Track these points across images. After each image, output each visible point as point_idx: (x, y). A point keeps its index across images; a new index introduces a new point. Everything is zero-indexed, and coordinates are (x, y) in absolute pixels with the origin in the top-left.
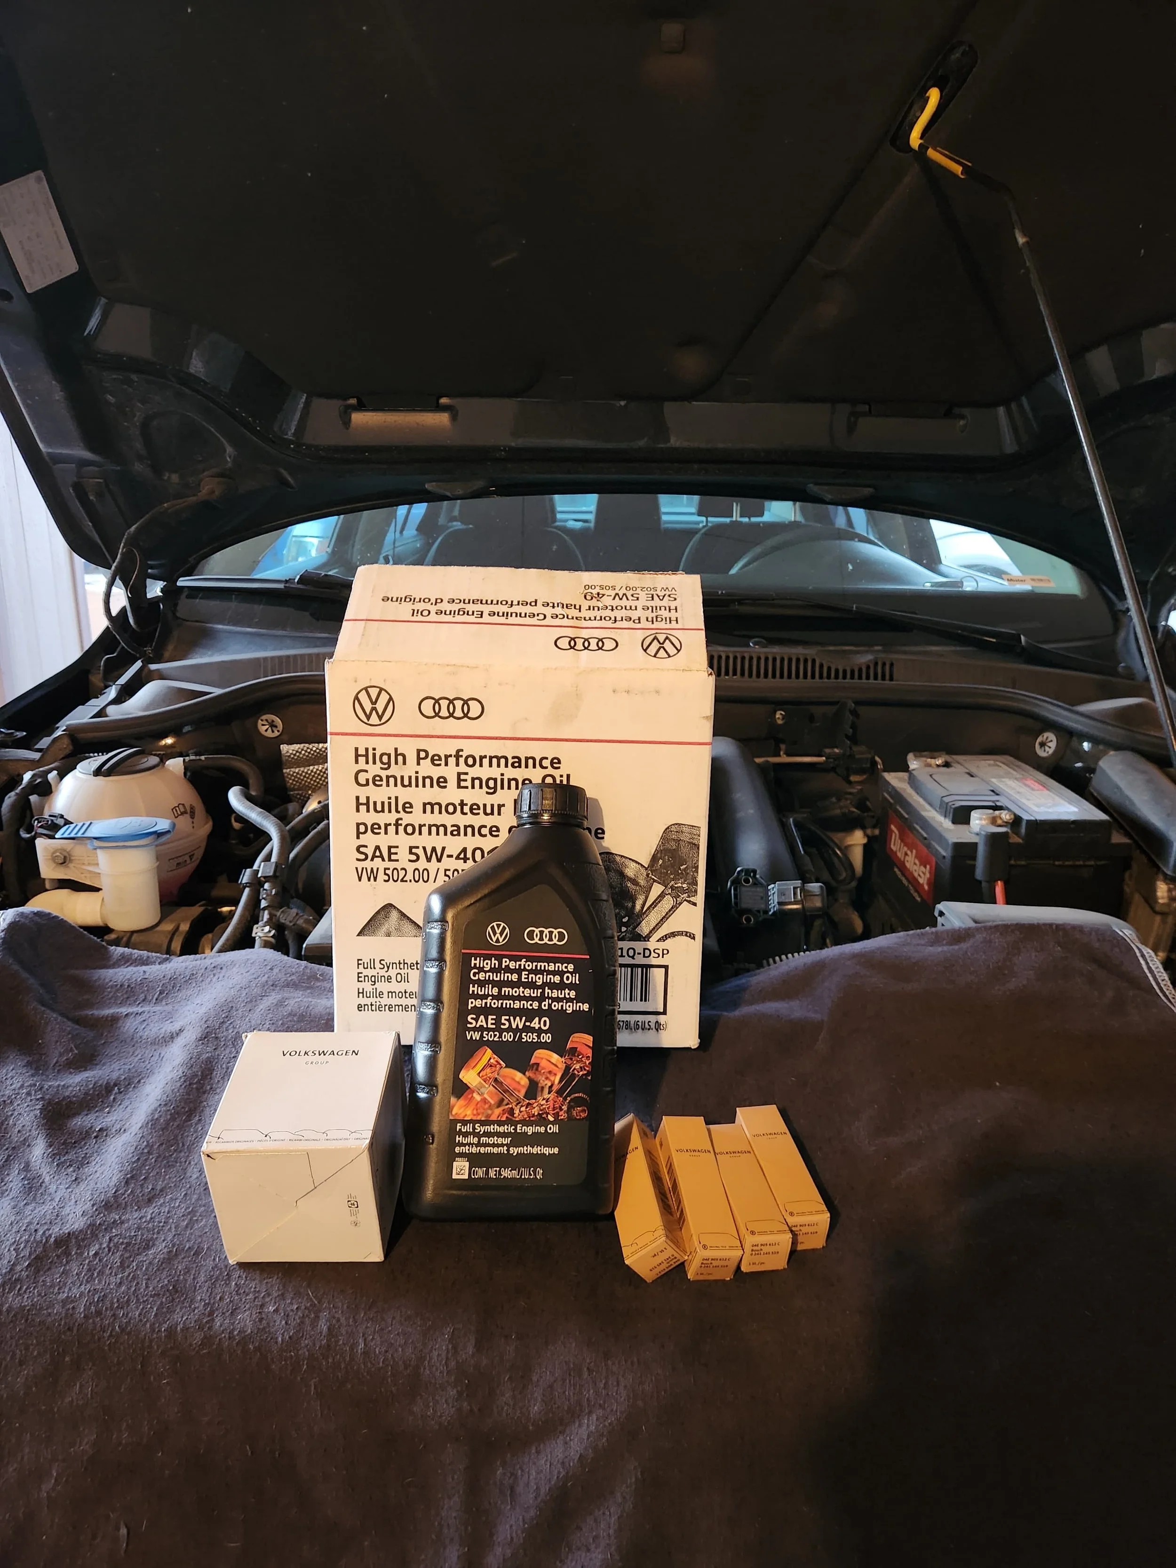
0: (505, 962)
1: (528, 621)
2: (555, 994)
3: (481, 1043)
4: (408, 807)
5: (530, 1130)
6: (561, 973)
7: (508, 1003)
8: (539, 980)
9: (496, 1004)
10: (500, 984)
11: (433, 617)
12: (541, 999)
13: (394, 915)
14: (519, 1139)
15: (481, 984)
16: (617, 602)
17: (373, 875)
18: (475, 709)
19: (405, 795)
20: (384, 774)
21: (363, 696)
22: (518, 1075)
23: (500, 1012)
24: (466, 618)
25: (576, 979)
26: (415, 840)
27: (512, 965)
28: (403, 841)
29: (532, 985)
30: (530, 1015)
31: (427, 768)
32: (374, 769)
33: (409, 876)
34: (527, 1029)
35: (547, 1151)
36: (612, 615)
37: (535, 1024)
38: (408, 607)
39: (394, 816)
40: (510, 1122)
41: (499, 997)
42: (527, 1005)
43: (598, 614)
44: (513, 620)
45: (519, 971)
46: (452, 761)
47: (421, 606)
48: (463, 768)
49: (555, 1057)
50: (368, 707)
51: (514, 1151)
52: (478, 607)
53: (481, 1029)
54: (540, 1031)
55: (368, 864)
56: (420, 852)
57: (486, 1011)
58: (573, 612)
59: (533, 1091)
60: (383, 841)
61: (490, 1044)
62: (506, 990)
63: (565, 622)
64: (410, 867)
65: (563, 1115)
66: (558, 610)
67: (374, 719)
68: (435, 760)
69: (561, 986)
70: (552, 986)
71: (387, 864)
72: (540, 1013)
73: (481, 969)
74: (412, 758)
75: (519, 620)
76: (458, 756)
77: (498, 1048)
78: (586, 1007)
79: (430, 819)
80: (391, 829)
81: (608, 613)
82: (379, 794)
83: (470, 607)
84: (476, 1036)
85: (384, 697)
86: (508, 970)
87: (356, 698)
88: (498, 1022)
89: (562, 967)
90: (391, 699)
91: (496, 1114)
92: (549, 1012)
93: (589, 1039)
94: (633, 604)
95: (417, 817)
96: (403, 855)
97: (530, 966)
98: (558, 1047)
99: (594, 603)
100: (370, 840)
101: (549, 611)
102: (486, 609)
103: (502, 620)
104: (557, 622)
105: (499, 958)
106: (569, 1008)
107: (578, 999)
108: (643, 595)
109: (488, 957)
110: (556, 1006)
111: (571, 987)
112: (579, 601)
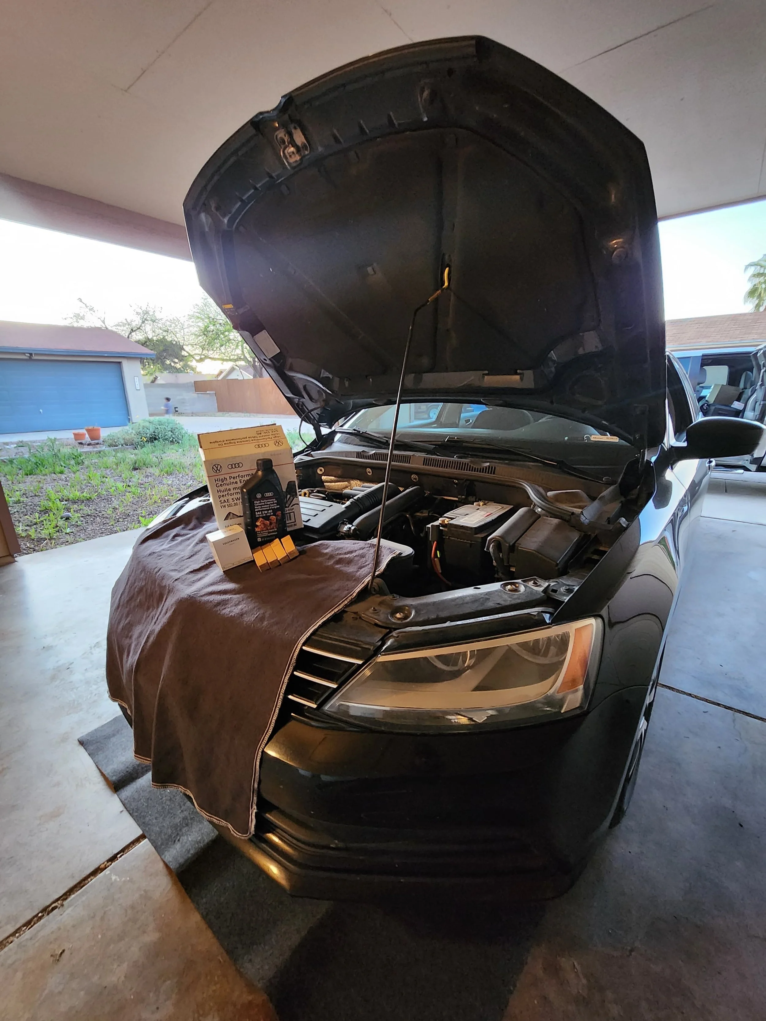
0: (261, 501)
1: (246, 442)
2: (273, 505)
3: (259, 517)
4: (230, 490)
5: (271, 531)
6: (273, 501)
7: (263, 509)
8: (269, 503)
9: (261, 509)
10: (261, 506)
11: (224, 445)
12: (270, 507)
13: (231, 514)
14: (269, 533)
15: (257, 506)
16: (265, 434)
17: (225, 506)
18: (241, 465)
19: (228, 487)
20: (222, 483)
21: (214, 467)
22: (267, 522)
23: (262, 511)
24: (232, 444)
25: (276, 502)
26: (233, 497)
27: (263, 501)
28: (230, 498)
29: (268, 505)
30: (268, 510)
31: (232, 480)
32: (220, 483)
33: (233, 505)
34: (268, 513)
35: (275, 533)
36: (265, 437)
37: (269, 512)
38: (217, 444)
39: (227, 493)
40: (267, 530)
41: (261, 508)
42: (267, 508)
43: (262, 438)
44: (243, 443)
45: (264, 502)
46: (238, 477)
47: (220, 443)
48: (240, 478)
49: (274, 517)
50: (216, 470)
51: (269, 535)
52: (234, 441)
53: (259, 515)
54: (270, 513)
55: (223, 504)
56: (234, 499)
57: (259, 511)
58: (256, 439)
59: (271, 524)
60: (225, 498)
61: (261, 517)
62: (262, 507)
63: (255, 441)
64: (233, 503)
65: (277, 527)
66: (253, 439)
67: (218, 471)
68: (234, 478)
69: (273, 504)
70: (272, 504)
71: (227, 503)
72: (270, 509)
73: (257, 503)
74: (228, 479)
75: (244, 443)
76: (239, 476)
77: (262, 517)
78: (279, 506)
79: (235, 491)
80: (227, 495)
81: (264, 437)
82: (222, 488)
83: (232, 441)
84: (258, 516)
85: (219, 466)
86: (262, 502)
87: (213, 468)
88: (262, 513)
89: (273, 500)
90: (221, 466)
91: (264, 529)
92: (272, 509)
93: (280, 512)
94: (269, 434)
95: (232, 491)
96: (231, 500)
97: (267, 501)
98: (274, 515)
99: (260, 435)
100: (222, 499)
101: (251, 439)
102: (236, 441)
103: (241, 443)
104: (253, 441)
105: (260, 501)
106: (276, 507)
107: (277, 505)
108: (270, 431)
109: (258, 501)
110: (273, 508)
111: (275, 503)
112: (256, 435)
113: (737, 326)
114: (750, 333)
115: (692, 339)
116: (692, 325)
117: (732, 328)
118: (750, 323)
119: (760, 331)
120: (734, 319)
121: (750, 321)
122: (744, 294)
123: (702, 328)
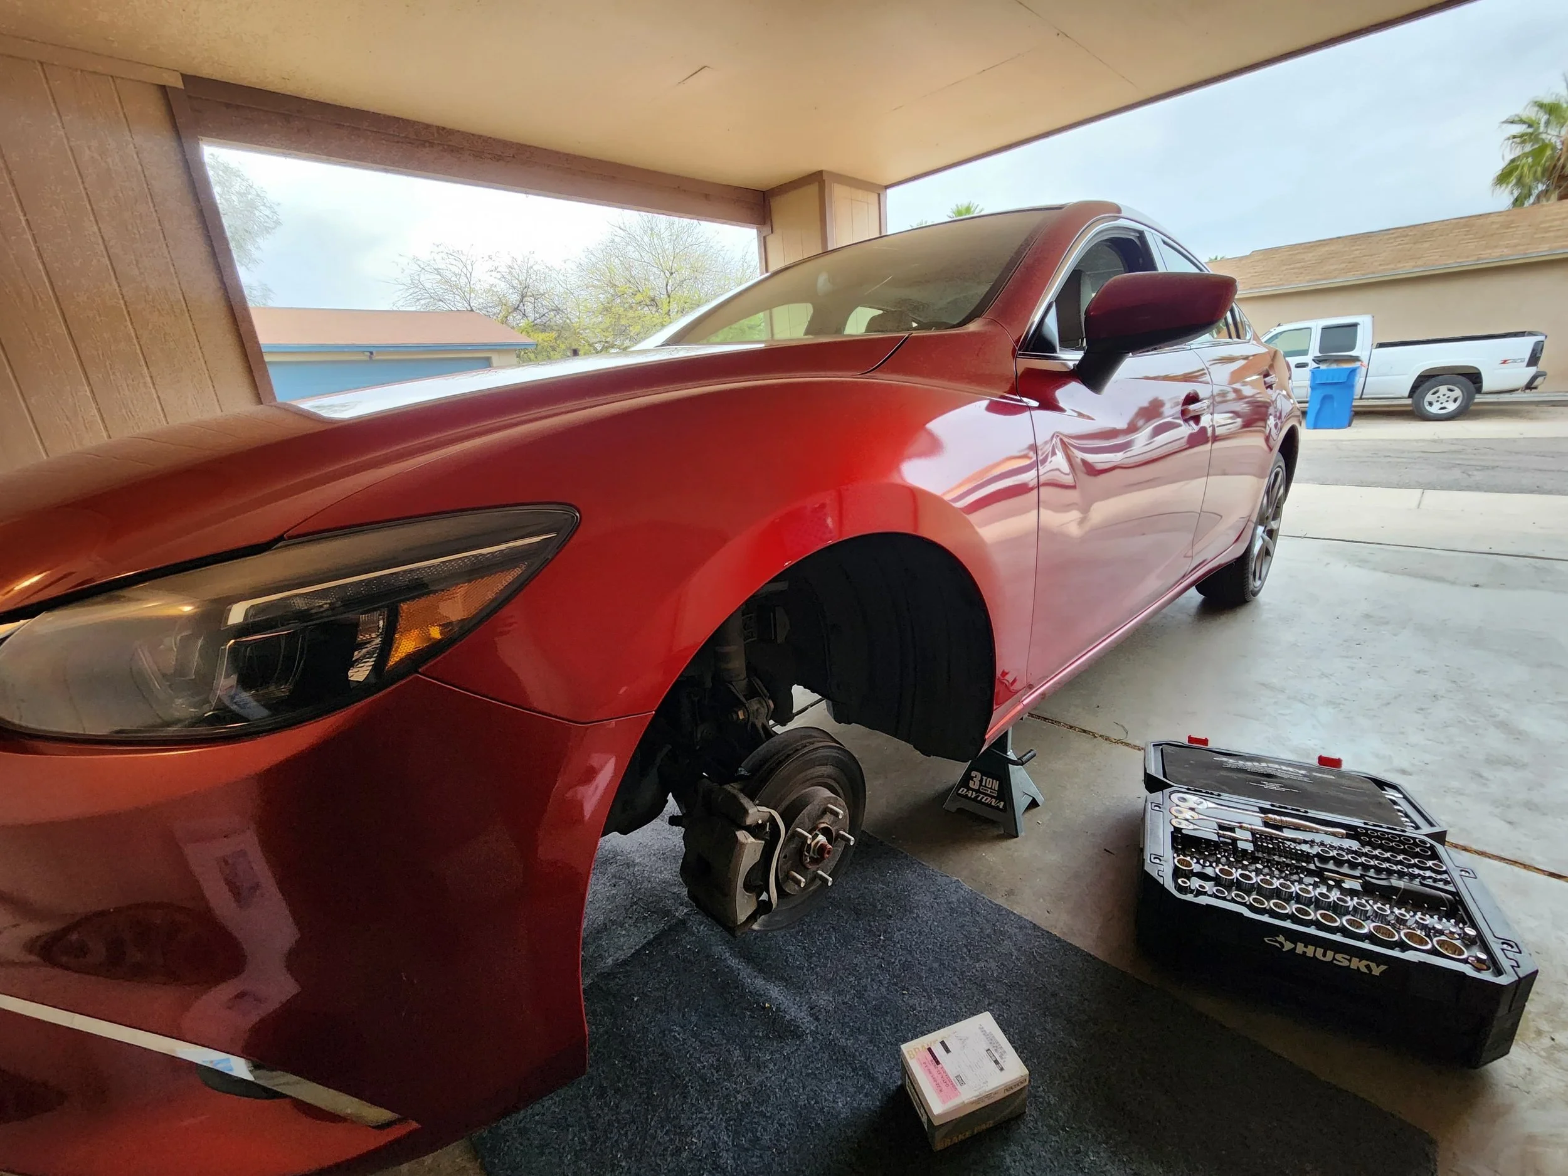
113: (1471, 236)
114: (1496, 247)
115: (1388, 264)
116: (1390, 241)
117: (1463, 239)
118: (1497, 229)
119: (1515, 241)
120: (1468, 224)
121: (1498, 226)
122: (1492, 178)
123: (1407, 244)
